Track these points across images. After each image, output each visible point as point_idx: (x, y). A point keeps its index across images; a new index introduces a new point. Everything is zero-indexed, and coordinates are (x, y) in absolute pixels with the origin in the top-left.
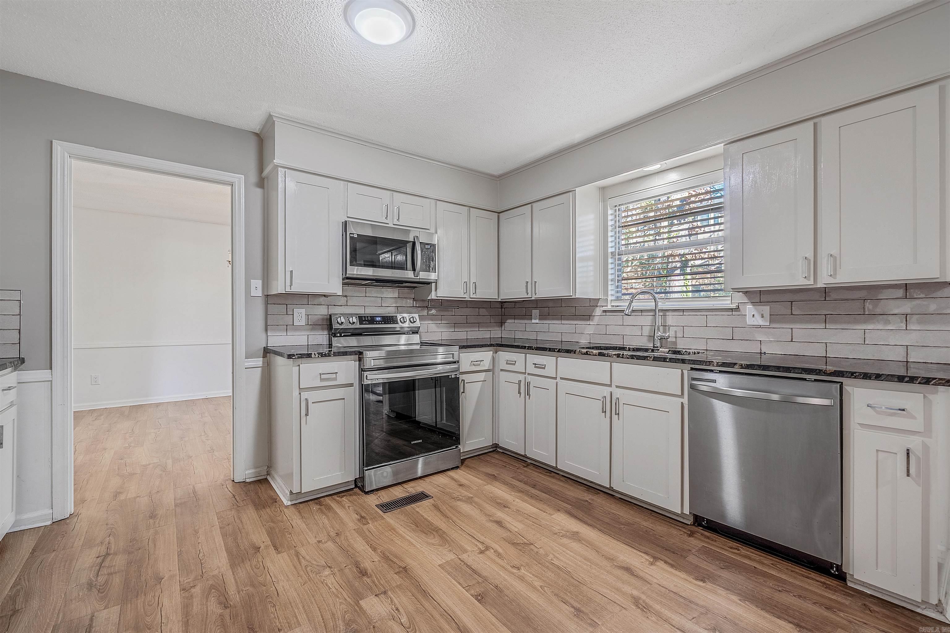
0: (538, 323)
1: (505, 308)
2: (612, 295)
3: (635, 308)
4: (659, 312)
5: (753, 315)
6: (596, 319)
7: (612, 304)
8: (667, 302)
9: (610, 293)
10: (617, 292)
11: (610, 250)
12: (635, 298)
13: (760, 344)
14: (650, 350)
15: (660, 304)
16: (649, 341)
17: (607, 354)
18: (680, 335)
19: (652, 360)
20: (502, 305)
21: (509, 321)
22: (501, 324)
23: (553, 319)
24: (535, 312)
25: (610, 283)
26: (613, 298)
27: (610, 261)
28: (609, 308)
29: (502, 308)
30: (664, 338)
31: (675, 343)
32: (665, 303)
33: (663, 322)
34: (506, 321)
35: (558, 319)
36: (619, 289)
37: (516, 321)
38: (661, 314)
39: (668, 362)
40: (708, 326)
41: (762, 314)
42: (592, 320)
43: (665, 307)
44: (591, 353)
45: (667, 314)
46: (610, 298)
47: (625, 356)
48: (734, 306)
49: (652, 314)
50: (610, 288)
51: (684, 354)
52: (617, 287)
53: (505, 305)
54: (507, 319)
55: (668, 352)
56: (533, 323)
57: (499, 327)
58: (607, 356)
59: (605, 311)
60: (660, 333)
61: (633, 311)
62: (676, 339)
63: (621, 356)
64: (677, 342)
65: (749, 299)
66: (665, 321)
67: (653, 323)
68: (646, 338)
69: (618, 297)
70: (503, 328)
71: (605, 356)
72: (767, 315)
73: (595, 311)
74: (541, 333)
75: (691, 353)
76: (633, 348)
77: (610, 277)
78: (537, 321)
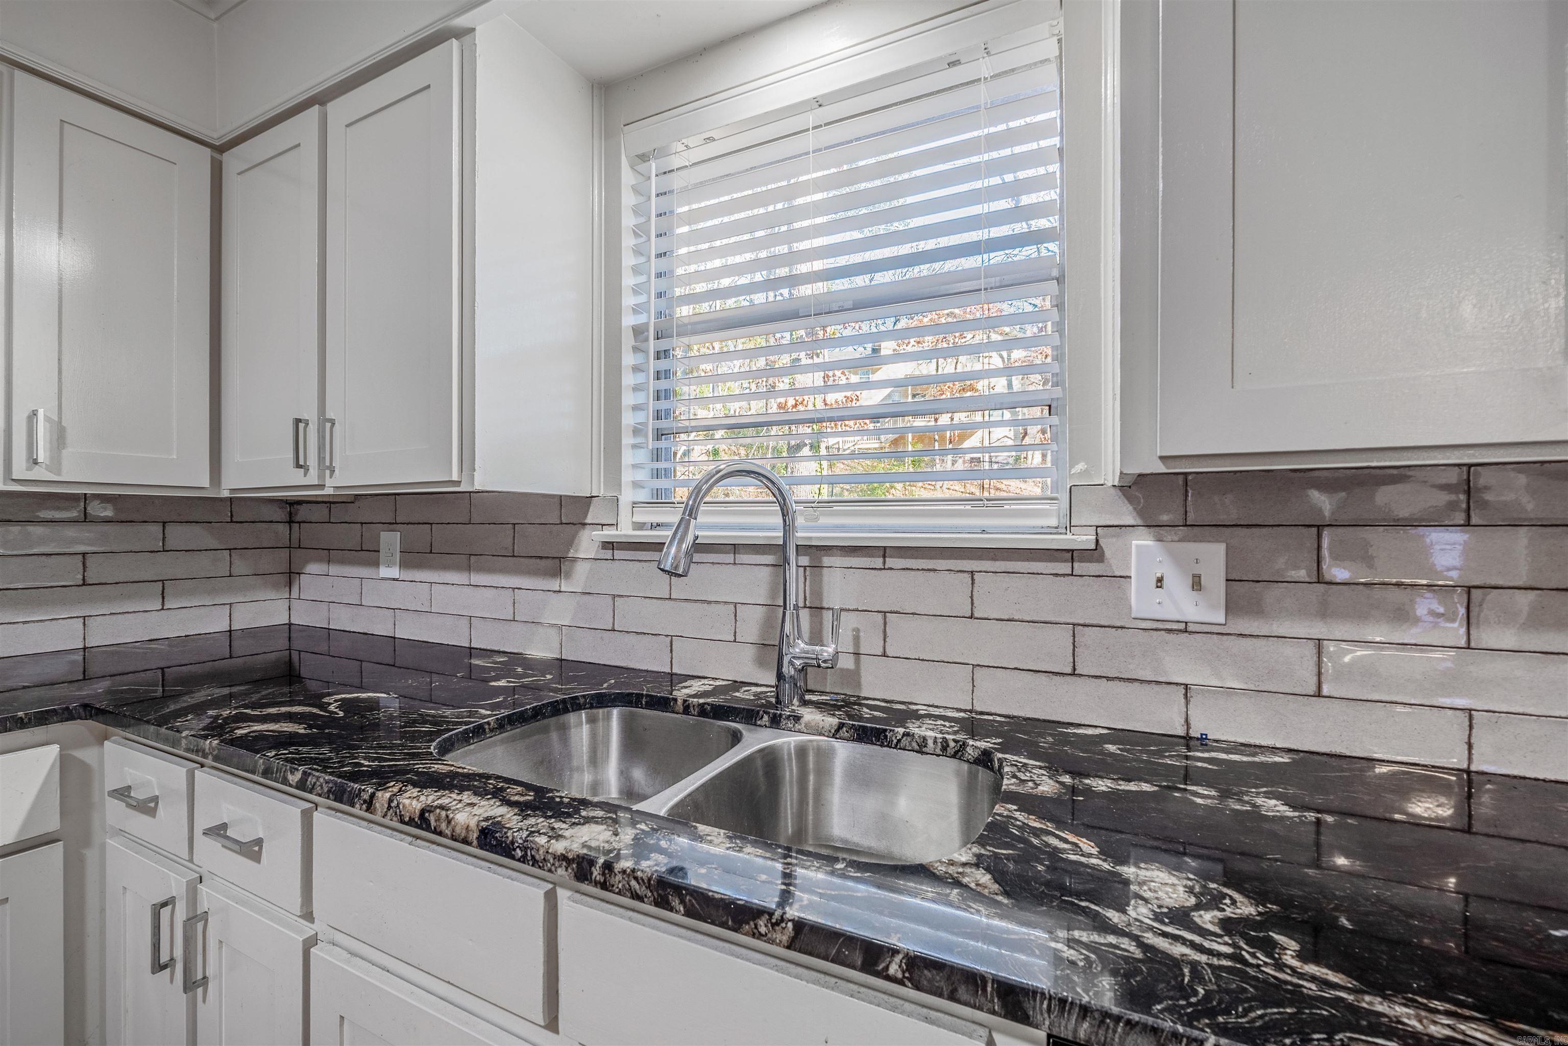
0: (397, 580)
1: (299, 523)
2: (636, 485)
3: (706, 536)
4: (797, 554)
5: (1160, 580)
6: (581, 571)
7: (634, 520)
8: (823, 514)
9: (627, 476)
10: (657, 474)
11: (629, 320)
12: (707, 499)
13: (1183, 700)
14: (766, 718)
15: (800, 521)
16: (761, 662)
17: (525, 849)
18: (871, 644)
19: (785, 938)
20: (290, 514)
21: (313, 568)
22: (291, 576)
23: (445, 567)
24: (390, 540)
25: (627, 440)
26: (643, 495)
27: (629, 359)
28: (625, 531)
29: (290, 522)
30: (819, 666)
31: (853, 676)
32: (817, 519)
33: (811, 594)
34: (304, 566)
35: (457, 568)
36: (662, 465)
37: (334, 569)
38: (805, 560)
39: (900, 982)
40: (976, 615)
41: (1194, 576)
42: (568, 575)
43: (817, 537)
44: (443, 826)
45: (827, 561)
46: (627, 496)
47: (617, 880)
48: (1084, 539)
49: (769, 559)
50: (628, 457)
51: (902, 745)
52: (657, 455)
53: (303, 513)
54: (307, 562)
55: (837, 731)
56: (383, 579)
57: (276, 586)
58: (523, 860)
59: (609, 545)
60: (802, 645)
61: (699, 547)
62: (857, 662)
63: (596, 873)
64: (863, 673)
65: (1140, 513)
66: (817, 592)
67: (773, 596)
68: (749, 652)
69: (658, 492)
70: (295, 594)
71: (513, 857)
72: (1216, 580)
73: (576, 541)
74: (405, 614)
75: (930, 743)
76: (699, 705)
77: (629, 419)
78: (394, 572)
